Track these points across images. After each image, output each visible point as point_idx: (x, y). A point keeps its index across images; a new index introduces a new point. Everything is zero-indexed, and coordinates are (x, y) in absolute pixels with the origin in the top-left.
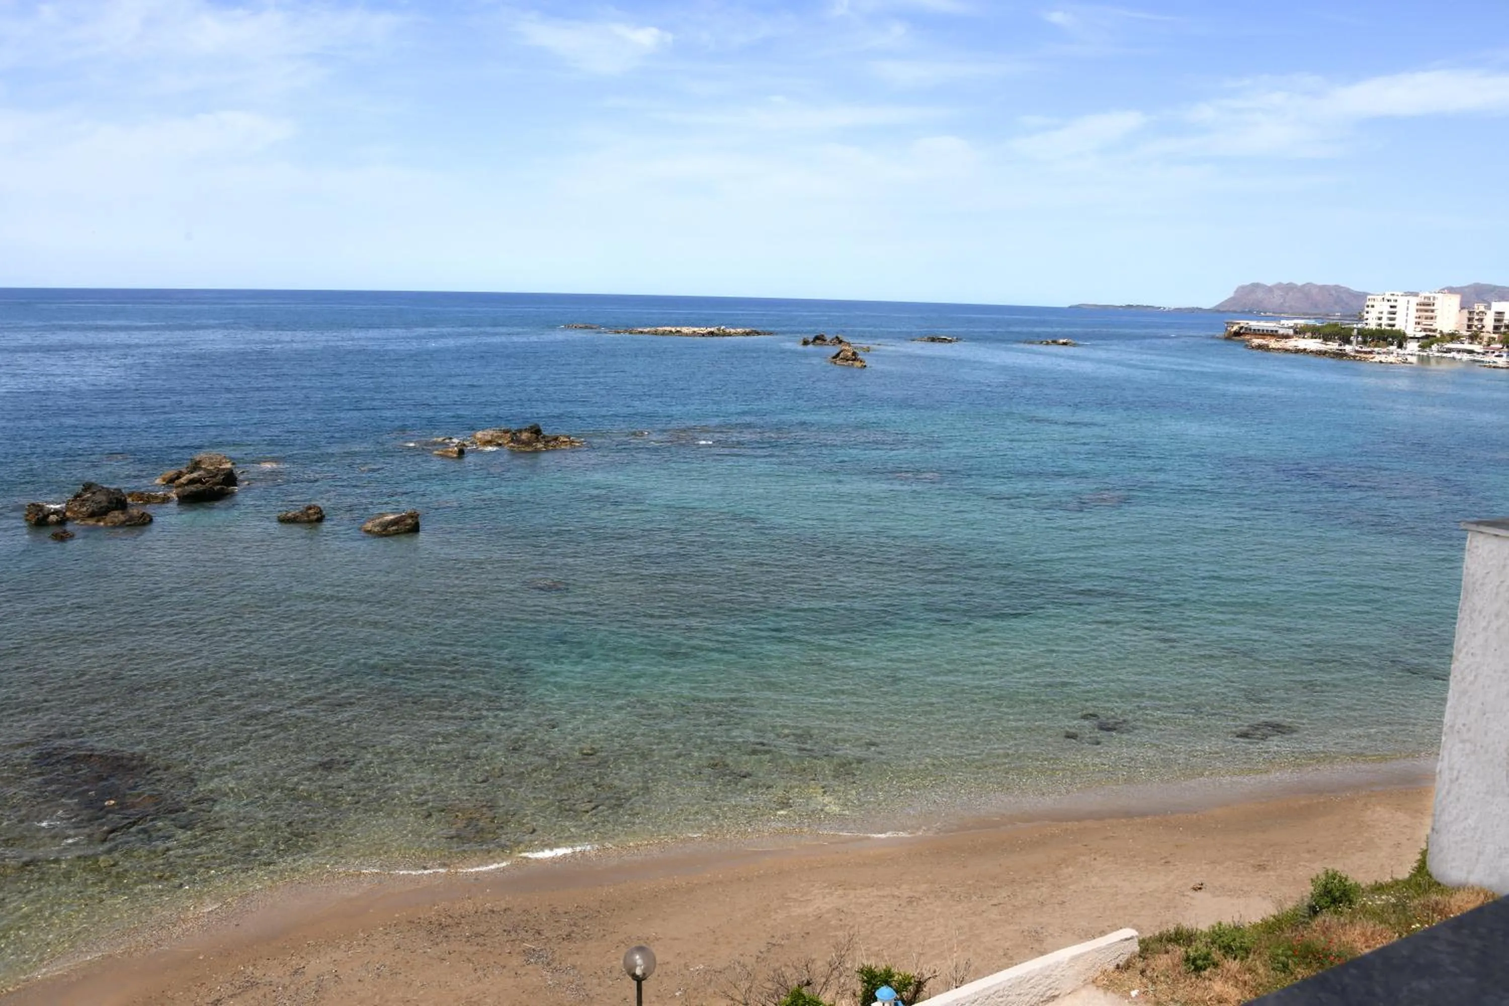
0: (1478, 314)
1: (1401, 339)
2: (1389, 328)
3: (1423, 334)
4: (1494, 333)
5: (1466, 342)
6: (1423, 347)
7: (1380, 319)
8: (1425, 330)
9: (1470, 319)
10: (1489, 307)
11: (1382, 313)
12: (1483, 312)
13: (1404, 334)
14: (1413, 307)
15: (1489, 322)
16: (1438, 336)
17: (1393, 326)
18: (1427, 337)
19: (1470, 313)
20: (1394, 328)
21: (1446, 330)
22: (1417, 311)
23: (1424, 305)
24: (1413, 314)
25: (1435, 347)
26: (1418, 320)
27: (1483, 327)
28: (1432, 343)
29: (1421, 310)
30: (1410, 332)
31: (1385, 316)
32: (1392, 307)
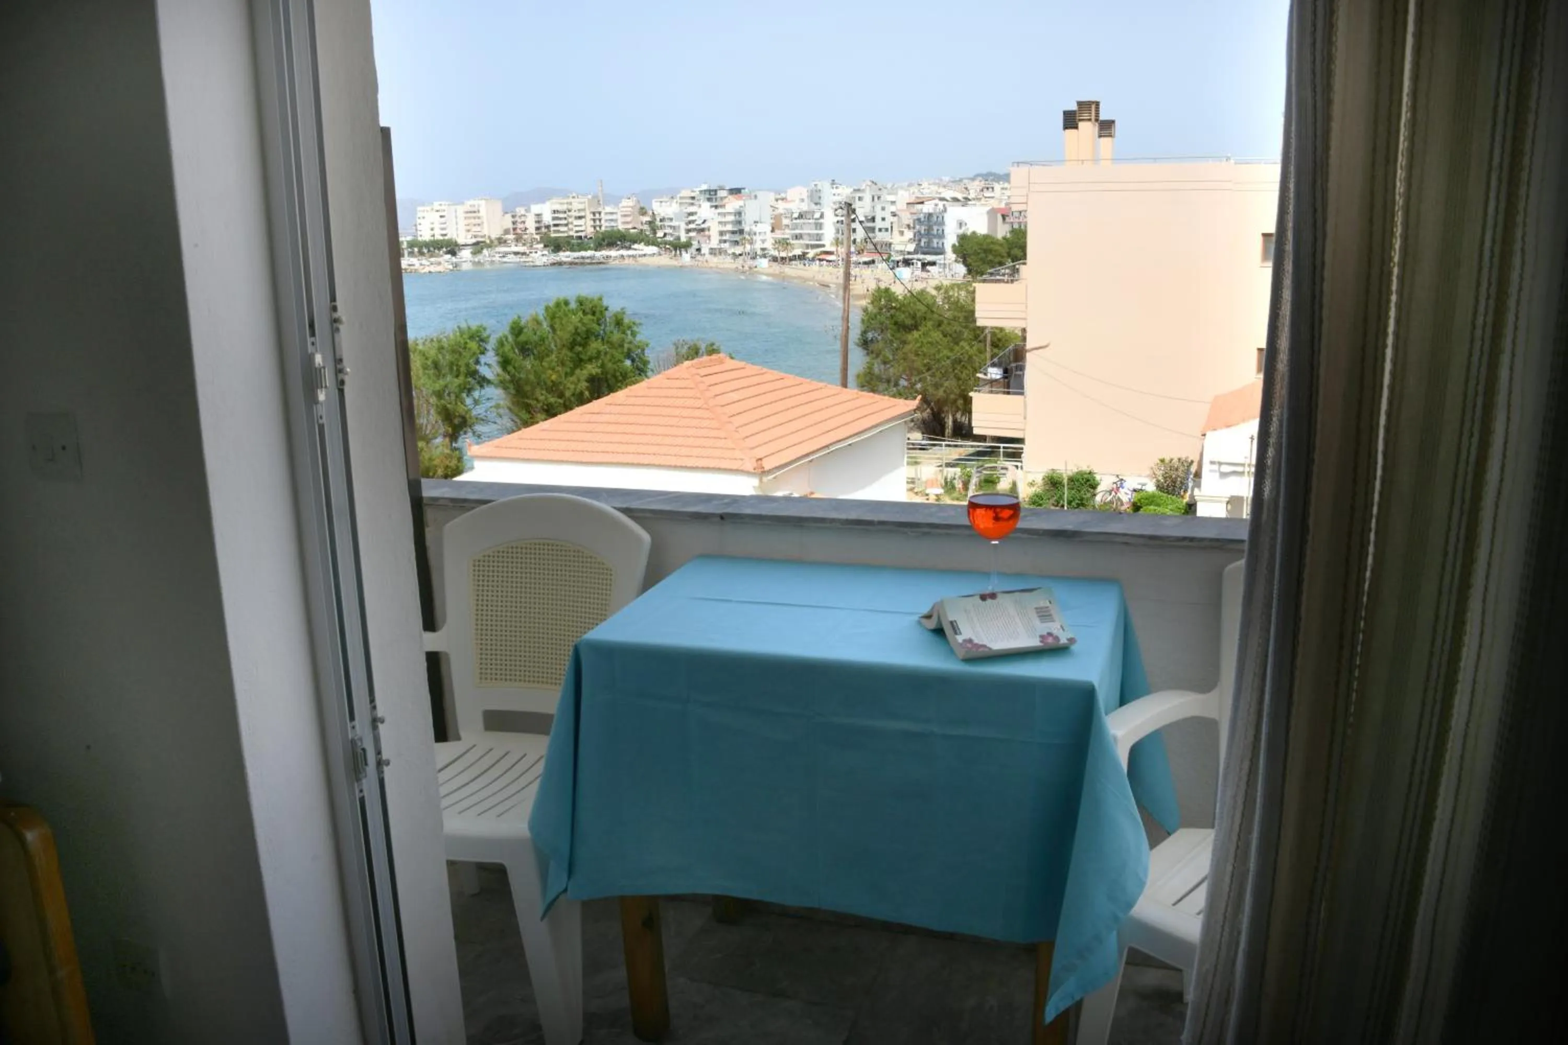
0: (520, 217)
1: (452, 248)
2: (441, 238)
3: (474, 240)
4: (537, 234)
5: (513, 245)
6: (474, 253)
7: (432, 229)
8: (475, 237)
9: (514, 223)
10: (528, 211)
11: (432, 223)
12: (524, 215)
13: (456, 242)
14: (461, 215)
15: (531, 225)
16: (488, 241)
17: (445, 235)
18: (477, 243)
19: (513, 216)
20: (446, 238)
21: (493, 237)
22: (466, 218)
23: (471, 212)
24: (462, 223)
25: (485, 252)
26: (468, 228)
27: (526, 229)
28: (482, 249)
29: (469, 218)
30: (461, 241)
31: (437, 226)
32: (441, 217)
